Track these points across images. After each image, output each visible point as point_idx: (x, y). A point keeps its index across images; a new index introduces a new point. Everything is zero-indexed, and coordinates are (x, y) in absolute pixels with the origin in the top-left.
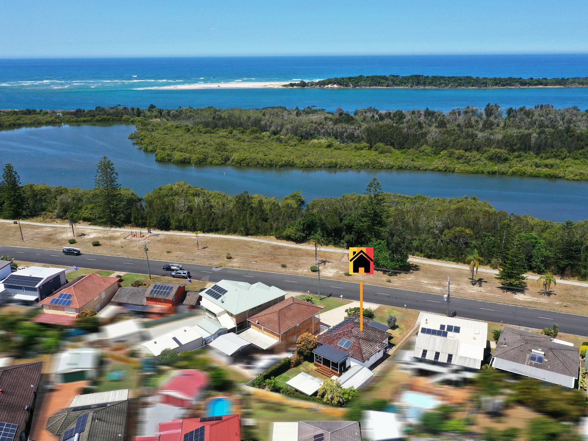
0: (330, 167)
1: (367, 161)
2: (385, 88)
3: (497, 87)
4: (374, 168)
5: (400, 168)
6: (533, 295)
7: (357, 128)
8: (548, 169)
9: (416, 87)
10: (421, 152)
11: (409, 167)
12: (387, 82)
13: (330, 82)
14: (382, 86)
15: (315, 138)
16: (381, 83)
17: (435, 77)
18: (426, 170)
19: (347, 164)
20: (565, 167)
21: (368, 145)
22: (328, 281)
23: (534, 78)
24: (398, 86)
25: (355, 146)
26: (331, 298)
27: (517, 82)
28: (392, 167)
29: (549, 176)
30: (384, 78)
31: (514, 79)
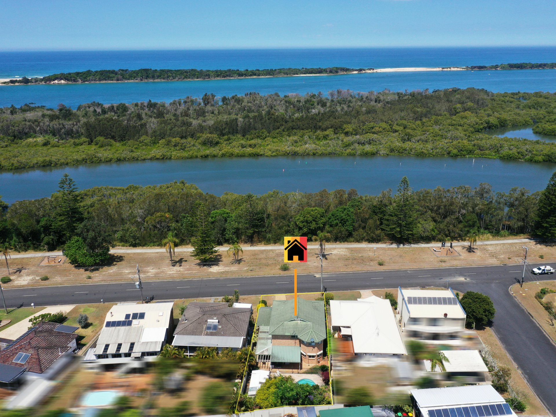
0: (44, 166)
1: (84, 156)
2: (115, 82)
3: (219, 78)
4: (92, 162)
5: (119, 160)
6: (226, 265)
7: (75, 123)
8: (251, 149)
9: (146, 81)
10: (140, 142)
11: (128, 158)
12: (117, 76)
13: (56, 78)
14: (112, 80)
15: (30, 137)
16: (111, 77)
17: (162, 71)
18: (144, 159)
19: (63, 161)
20: (266, 145)
21: (87, 140)
22: (22, 290)
23: (249, 70)
24: (128, 80)
25: (74, 142)
26: (22, 309)
27: (235, 73)
28: (110, 160)
29: (252, 155)
30: (113, 72)
31: (233, 71)
